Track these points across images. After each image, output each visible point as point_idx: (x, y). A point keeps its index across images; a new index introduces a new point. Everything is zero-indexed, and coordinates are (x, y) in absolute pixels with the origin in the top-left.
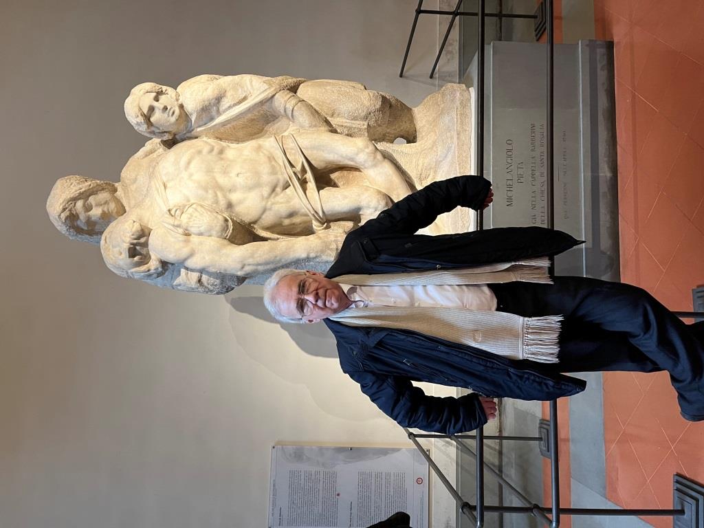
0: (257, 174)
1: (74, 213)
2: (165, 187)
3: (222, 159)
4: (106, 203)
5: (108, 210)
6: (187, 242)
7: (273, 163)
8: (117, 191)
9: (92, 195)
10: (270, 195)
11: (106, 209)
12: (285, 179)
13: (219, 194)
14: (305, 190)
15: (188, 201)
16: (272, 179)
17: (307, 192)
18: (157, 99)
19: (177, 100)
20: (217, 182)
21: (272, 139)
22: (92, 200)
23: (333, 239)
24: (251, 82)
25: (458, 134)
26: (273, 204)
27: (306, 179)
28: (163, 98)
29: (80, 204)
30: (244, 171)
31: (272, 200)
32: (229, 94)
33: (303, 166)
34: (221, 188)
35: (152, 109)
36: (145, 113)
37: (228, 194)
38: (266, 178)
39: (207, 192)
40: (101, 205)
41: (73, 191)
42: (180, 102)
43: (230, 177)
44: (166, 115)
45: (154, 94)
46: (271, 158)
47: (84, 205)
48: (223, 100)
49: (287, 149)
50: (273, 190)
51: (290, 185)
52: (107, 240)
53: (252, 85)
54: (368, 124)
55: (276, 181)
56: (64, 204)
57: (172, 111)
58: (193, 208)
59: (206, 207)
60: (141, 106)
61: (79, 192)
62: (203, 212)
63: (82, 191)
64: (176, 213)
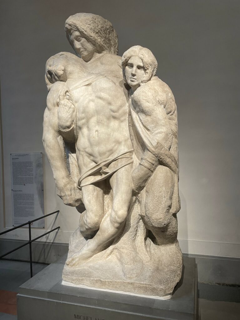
0: (99, 143)
1: (72, 32)
2: (88, 85)
4: (86, 49)
5: (82, 51)
6: (54, 105)
8: (99, 53)
9: (86, 39)
10: (87, 153)
11: (82, 50)
12: (99, 161)
13: (84, 121)
15: (76, 102)
16: (96, 154)
18: (139, 67)
19: (142, 82)
20: (90, 118)
21: (126, 150)
22: (83, 40)
23: (67, 194)
24: (160, 133)
25: (131, 283)
26: (82, 155)
28: (141, 72)
29: (77, 33)
30: (99, 135)
31: (85, 154)
32: (148, 118)
33: (107, 173)
34: (88, 121)
35: (131, 66)
36: (129, 62)
37: (86, 126)
38: (96, 150)
39: (83, 113)
40: (83, 47)
41: (82, 27)
42: (142, 84)
43: (95, 127)
44: (130, 76)
45: (141, 64)
46: (111, 152)
47: (77, 36)
48: (144, 114)
49: (118, 162)
50: (91, 155)
51: (96, 164)
52: (62, 56)
53: (157, 134)
55: (95, 155)
56: (73, 24)
57: (133, 80)
58: (71, 106)
59: (74, 114)
60: (132, 58)
61: (83, 30)
62: (69, 113)
63: (85, 32)
64: (67, 95)
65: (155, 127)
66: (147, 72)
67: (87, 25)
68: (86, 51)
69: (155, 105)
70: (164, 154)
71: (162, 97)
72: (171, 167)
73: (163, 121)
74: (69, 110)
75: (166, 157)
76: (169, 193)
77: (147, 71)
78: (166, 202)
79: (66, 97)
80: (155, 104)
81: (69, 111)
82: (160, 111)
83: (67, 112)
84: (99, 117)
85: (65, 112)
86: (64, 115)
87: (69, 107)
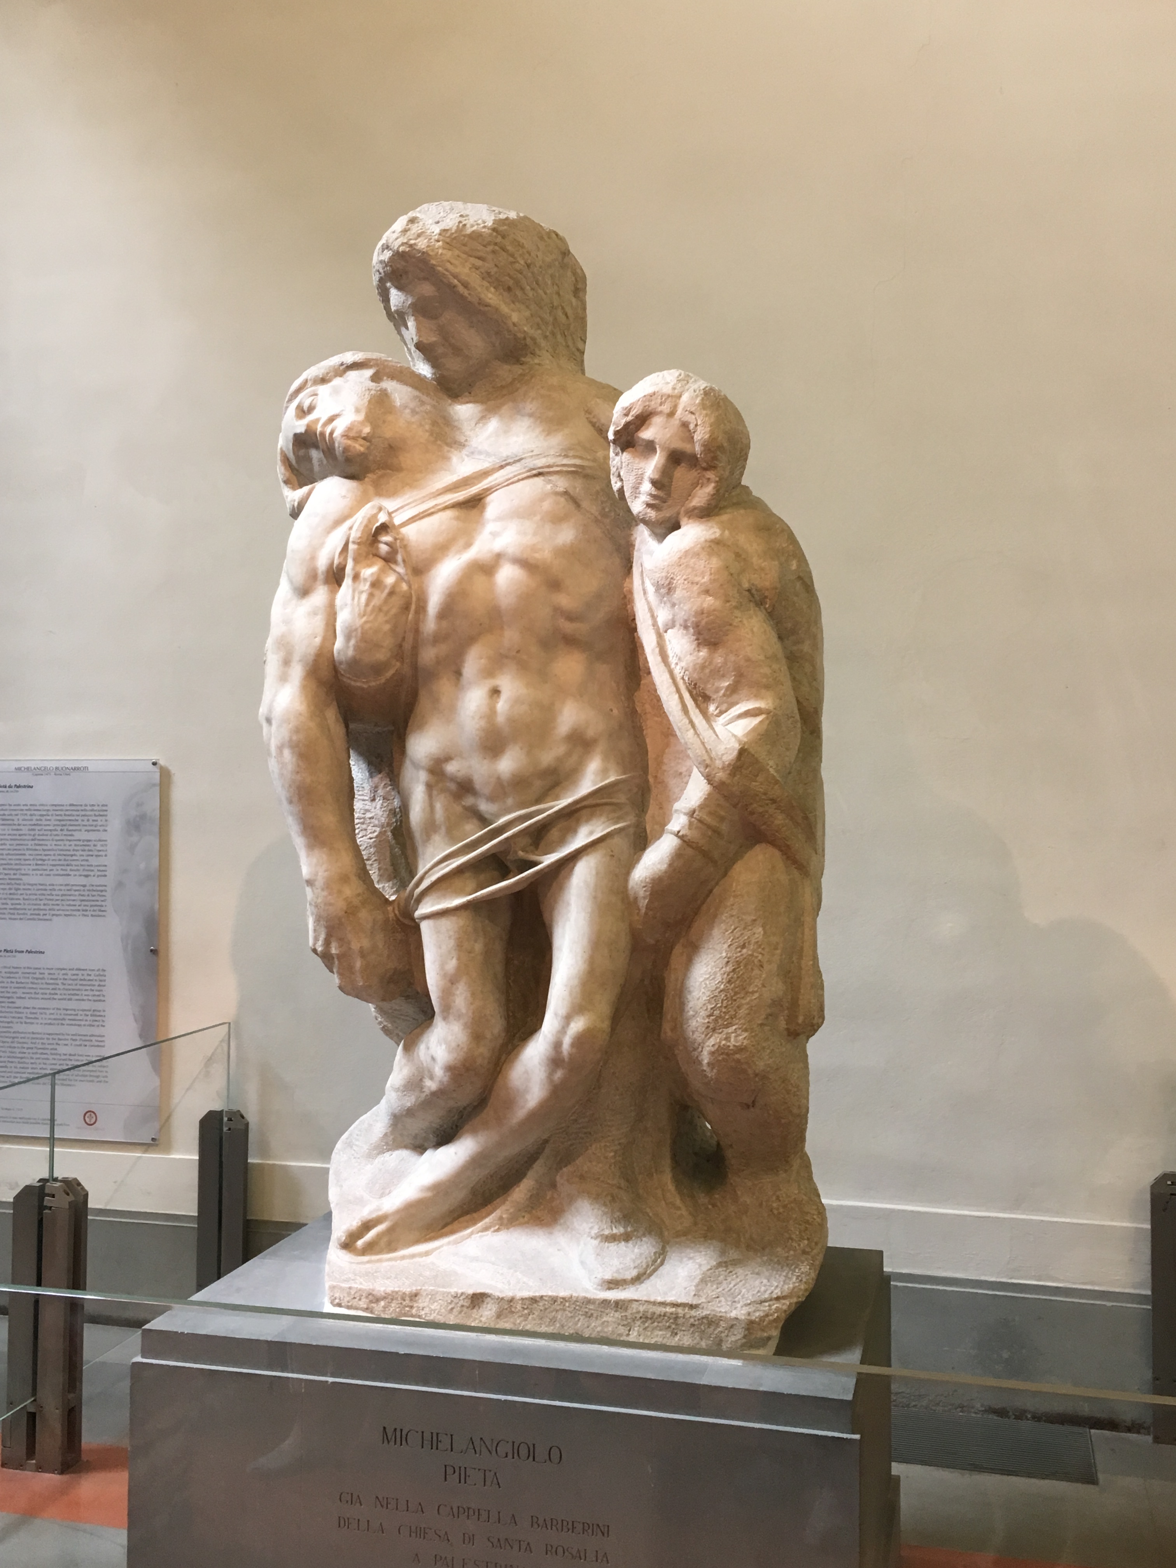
1: (405, 281)
2: (466, 504)
3: (546, 645)
4: (457, 351)
6: (322, 578)
7: (538, 784)
8: (509, 364)
12: (498, 816)
13: (442, 649)
15: (418, 572)
17: (466, 876)
18: (679, 457)
19: (687, 514)
21: (614, 774)
22: (451, 314)
24: (747, 714)
28: (685, 474)
29: (427, 289)
31: (441, 784)
32: (709, 654)
33: (536, 864)
35: (651, 448)
36: (640, 434)
37: (450, 670)
39: (441, 617)
40: (446, 339)
41: (452, 268)
42: (685, 520)
43: (491, 674)
45: (686, 448)
46: (553, 778)
47: (427, 300)
48: (691, 638)
50: (465, 787)
53: (739, 716)
56: (414, 253)
57: (654, 501)
58: (397, 585)
59: (406, 617)
60: (656, 419)
61: (456, 282)
62: (388, 611)
63: (461, 289)
64: (382, 542)
65: (733, 690)
66: (707, 479)
67: (472, 260)
69: (736, 608)
70: (764, 797)
71: (763, 575)
72: (788, 846)
73: (766, 670)
74: (386, 602)
75: (771, 809)
76: (778, 952)
77: (708, 474)
78: (764, 986)
79: (377, 548)
80: (734, 604)
81: (386, 608)
82: (752, 631)
83: (381, 610)
84: (511, 636)
85: (369, 608)
86: (366, 622)
87: (387, 591)
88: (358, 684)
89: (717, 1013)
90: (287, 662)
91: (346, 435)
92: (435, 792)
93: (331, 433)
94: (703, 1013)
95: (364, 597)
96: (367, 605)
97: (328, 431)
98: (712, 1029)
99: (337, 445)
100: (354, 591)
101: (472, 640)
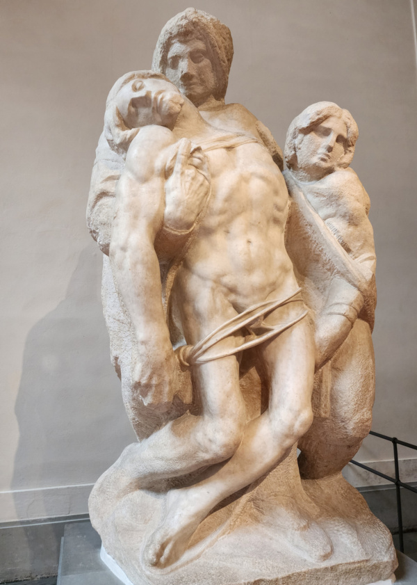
0: (253, 267)
2: (228, 148)
3: (268, 221)
6: (157, 173)
7: (268, 289)
9: (212, 64)
10: (225, 286)
12: (248, 305)
13: (222, 218)
14: (234, 334)
15: (213, 176)
17: (232, 337)
18: (340, 139)
19: (340, 165)
21: (297, 288)
23: (167, 379)
24: (369, 259)
27: (250, 334)
28: (339, 148)
29: (201, 45)
30: (256, 249)
31: (218, 289)
32: (353, 230)
33: (267, 330)
34: (230, 221)
37: (224, 229)
38: (248, 280)
41: (216, 37)
43: (246, 232)
45: (345, 135)
46: (274, 286)
49: (288, 308)
50: (232, 290)
51: (239, 313)
53: (366, 260)
54: (327, 419)
57: (326, 158)
58: (204, 181)
59: (205, 199)
60: (331, 119)
62: (199, 194)
63: (218, 49)
64: (195, 157)
65: (362, 247)
66: (350, 151)
67: (222, 38)
68: (202, 85)
74: (198, 189)
77: (351, 149)
79: (192, 161)
81: (198, 192)
83: (196, 193)
84: (256, 215)
85: (191, 191)
86: (189, 198)
87: (199, 183)
88: (176, 233)
89: (359, 402)
90: (136, 217)
91: (171, 100)
92: (215, 293)
93: (162, 99)
94: (353, 403)
95: (188, 185)
96: (189, 189)
97: (160, 97)
98: (356, 411)
99: (164, 105)
100: (181, 181)
101: (238, 214)
